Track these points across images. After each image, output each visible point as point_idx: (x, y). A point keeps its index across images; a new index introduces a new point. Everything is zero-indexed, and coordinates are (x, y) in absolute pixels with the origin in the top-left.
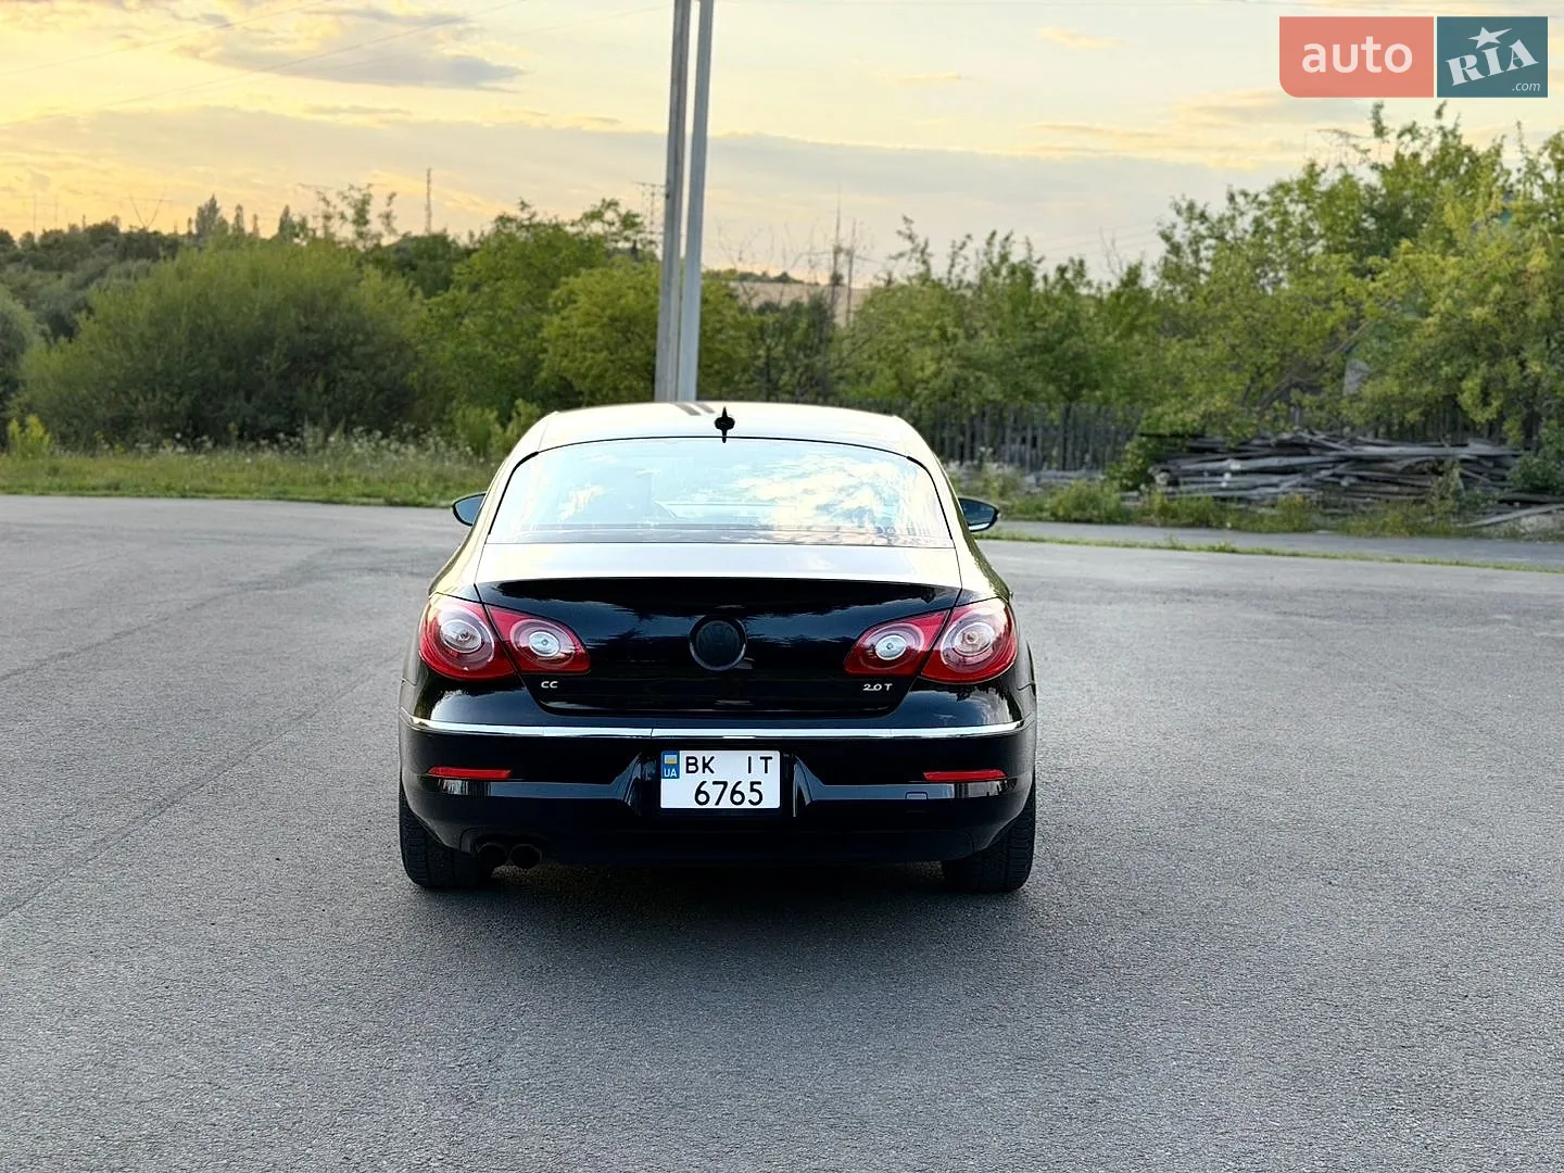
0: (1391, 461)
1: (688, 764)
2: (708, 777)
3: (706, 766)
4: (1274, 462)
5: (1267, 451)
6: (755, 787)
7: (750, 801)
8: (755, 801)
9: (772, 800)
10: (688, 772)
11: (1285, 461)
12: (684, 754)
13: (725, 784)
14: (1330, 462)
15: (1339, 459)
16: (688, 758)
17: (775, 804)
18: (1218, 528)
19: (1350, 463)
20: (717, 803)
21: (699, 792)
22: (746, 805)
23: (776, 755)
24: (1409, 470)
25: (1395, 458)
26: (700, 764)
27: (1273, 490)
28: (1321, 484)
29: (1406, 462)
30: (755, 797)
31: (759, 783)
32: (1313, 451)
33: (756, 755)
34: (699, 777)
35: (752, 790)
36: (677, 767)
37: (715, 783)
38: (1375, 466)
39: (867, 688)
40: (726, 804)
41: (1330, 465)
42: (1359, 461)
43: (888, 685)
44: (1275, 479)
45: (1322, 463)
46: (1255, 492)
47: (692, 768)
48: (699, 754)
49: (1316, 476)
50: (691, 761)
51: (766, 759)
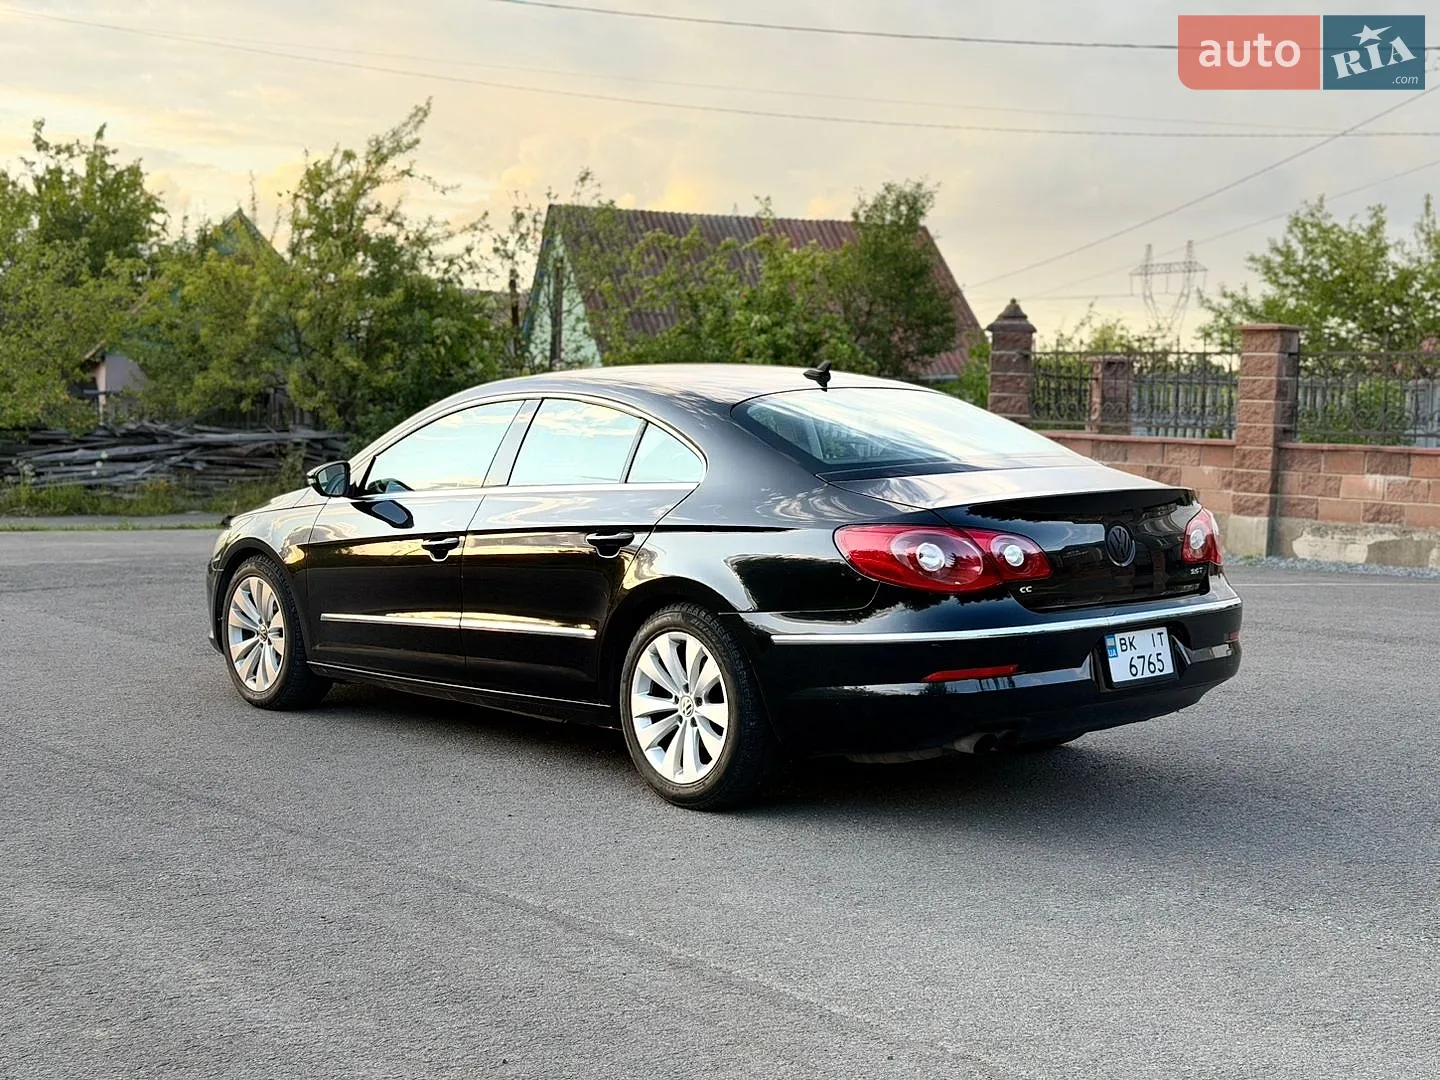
0: (237, 446)
1: (1122, 645)
2: (1134, 653)
3: (1131, 644)
4: (125, 450)
5: (113, 441)
6: (1160, 657)
7: (1159, 670)
8: (1161, 669)
9: (1169, 669)
10: (1123, 651)
11: (136, 450)
12: (1118, 636)
13: (1143, 657)
14: (178, 449)
15: (189, 445)
16: (1121, 640)
18: (93, 514)
19: (199, 448)
21: (1131, 666)
22: (1157, 673)
23: (1164, 630)
24: (254, 454)
25: (240, 444)
26: (1128, 643)
27: (132, 477)
28: (176, 468)
29: (252, 446)
30: (1160, 666)
31: (1160, 654)
32: (160, 440)
33: (1155, 633)
34: (1130, 653)
35: (1159, 660)
36: (1114, 647)
37: (1139, 657)
38: (221, 451)
39: (1194, 572)
40: (1147, 674)
41: (178, 452)
42: (207, 447)
43: (1201, 569)
44: (131, 466)
45: (167, 450)
46: (116, 479)
47: (1124, 647)
48: (1126, 635)
49: (167, 462)
50: (1123, 642)
51: (1160, 634)
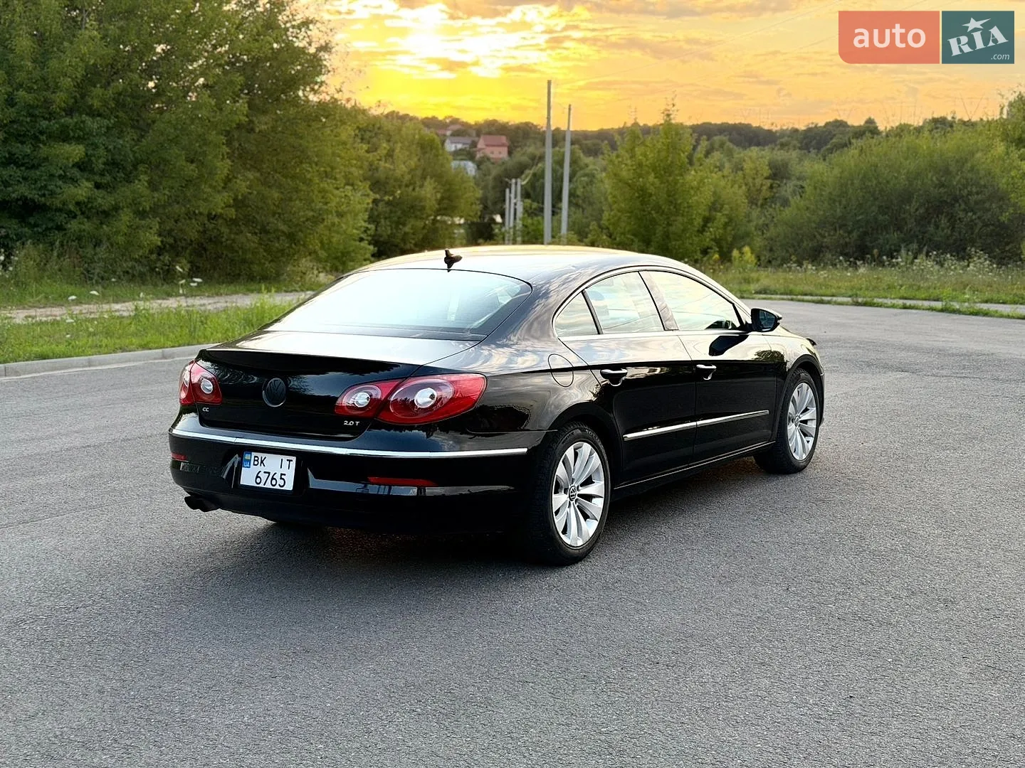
1: (255, 460)
2: (262, 469)
3: (262, 462)
6: (283, 477)
7: (279, 485)
8: (282, 484)
9: (289, 486)
10: (254, 465)
12: (254, 454)
13: (269, 473)
16: (255, 457)
17: (290, 488)
20: (264, 485)
21: (257, 477)
22: (277, 487)
23: (294, 459)
26: (260, 461)
30: (281, 482)
31: (285, 475)
33: (285, 458)
34: (259, 468)
35: (281, 478)
36: (250, 461)
37: (265, 472)
39: (346, 423)
40: (268, 485)
43: (357, 422)
47: (256, 463)
48: (259, 455)
50: (256, 459)
51: (290, 461)
